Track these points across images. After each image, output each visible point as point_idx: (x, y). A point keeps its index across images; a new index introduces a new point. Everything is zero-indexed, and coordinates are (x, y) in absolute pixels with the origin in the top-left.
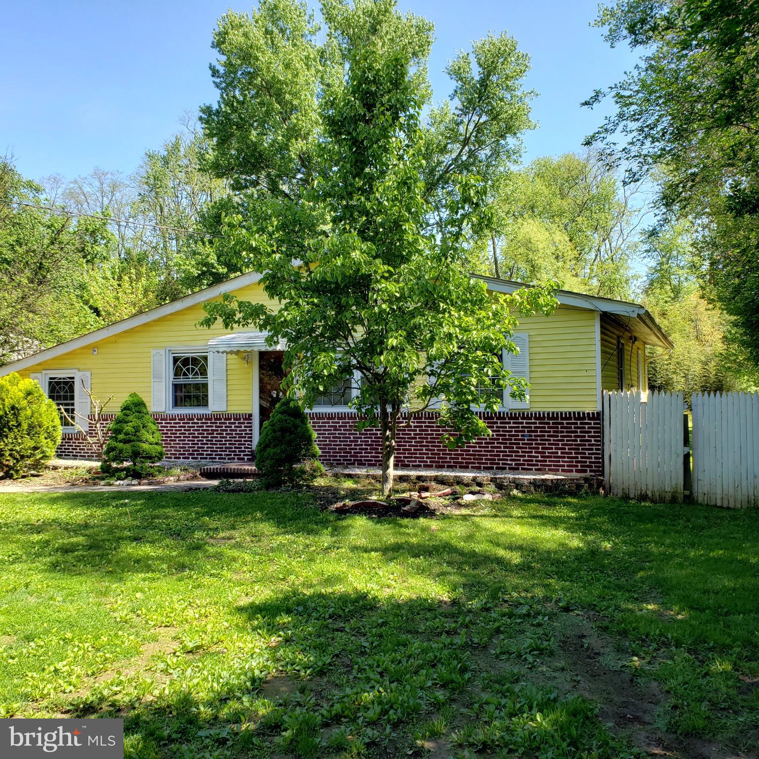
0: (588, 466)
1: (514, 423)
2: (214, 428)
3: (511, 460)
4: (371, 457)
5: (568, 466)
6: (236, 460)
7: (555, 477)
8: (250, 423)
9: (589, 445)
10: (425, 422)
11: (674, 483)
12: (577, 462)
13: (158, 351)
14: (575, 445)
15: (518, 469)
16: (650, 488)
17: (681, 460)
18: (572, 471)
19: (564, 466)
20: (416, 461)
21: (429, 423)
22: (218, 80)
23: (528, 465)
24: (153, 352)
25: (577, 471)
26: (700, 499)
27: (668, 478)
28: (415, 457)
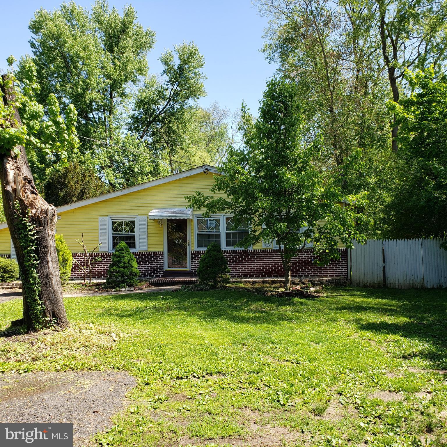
0: (341, 273)
1: (307, 254)
2: (141, 260)
3: (305, 272)
4: (233, 272)
5: (332, 274)
6: (155, 277)
7: (326, 279)
8: (163, 257)
9: (342, 264)
10: (262, 255)
11: (379, 279)
12: (336, 272)
13: (104, 218)
14: (335, 264)
15: (309, 276)
16: (369, 282)
17: (382, 269)
18: (334, 276)
19: (330, 274)
20: (257, 274)
21: (264, 255)
22: (34, 50)
23: (313, 274)
24: (100, 218)
25: (336, 276)
26: (389, 286)
27: (376, 278)
28: (256, 272)
